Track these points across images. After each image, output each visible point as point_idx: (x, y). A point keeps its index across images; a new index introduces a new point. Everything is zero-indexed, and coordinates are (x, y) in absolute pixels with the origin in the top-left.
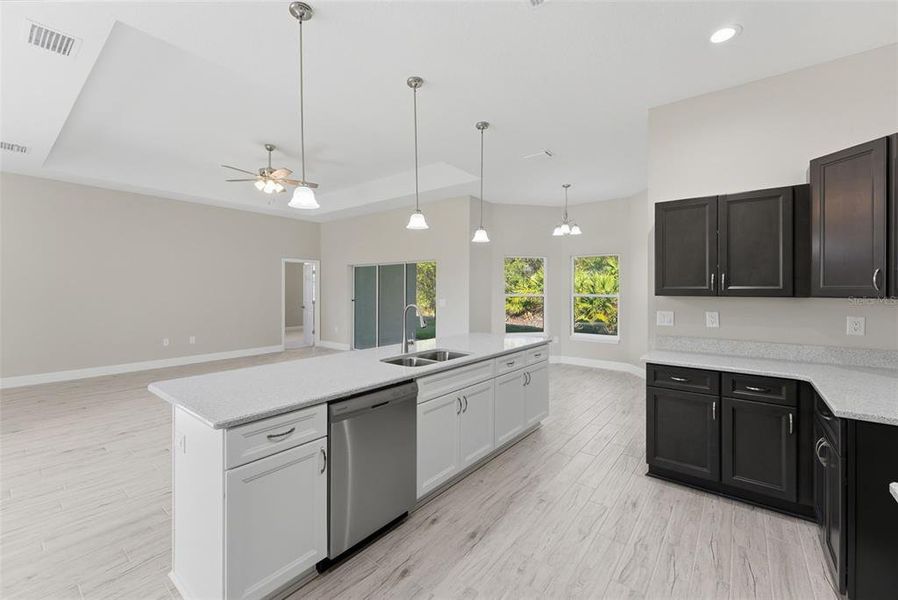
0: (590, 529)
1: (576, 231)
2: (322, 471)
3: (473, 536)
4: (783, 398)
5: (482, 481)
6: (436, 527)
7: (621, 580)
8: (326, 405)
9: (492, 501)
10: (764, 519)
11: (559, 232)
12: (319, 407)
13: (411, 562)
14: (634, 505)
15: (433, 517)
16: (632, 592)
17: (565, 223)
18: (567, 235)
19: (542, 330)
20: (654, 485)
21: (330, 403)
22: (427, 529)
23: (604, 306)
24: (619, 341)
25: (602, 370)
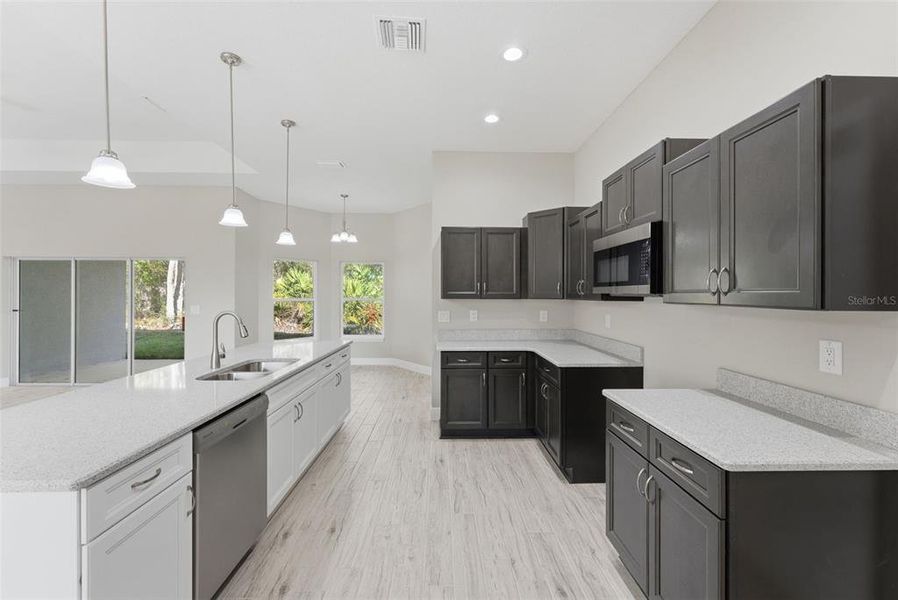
0: (422, 488)
1: (353, 239)
2: (188, 514)
3: (333, 530)
4: (520, 364)
5: (315, 485)
6: (290, 540)
7: (457, 511)
8: (191, 434)
9: (334, 497)
10: (512, 443)
11: (336, 239)
12: (185, 437)
13: (284, 579)
14: (441, 461)
15: (282, 533)
16: (466, 516)
17: (345, 231)
18: (344, 243)
19: (312, 335)
20: (448, 443)
21: (195, 431)
22: (282, 545)
23: (356, 309)
24: (384, 340)
25: (370, 366)
